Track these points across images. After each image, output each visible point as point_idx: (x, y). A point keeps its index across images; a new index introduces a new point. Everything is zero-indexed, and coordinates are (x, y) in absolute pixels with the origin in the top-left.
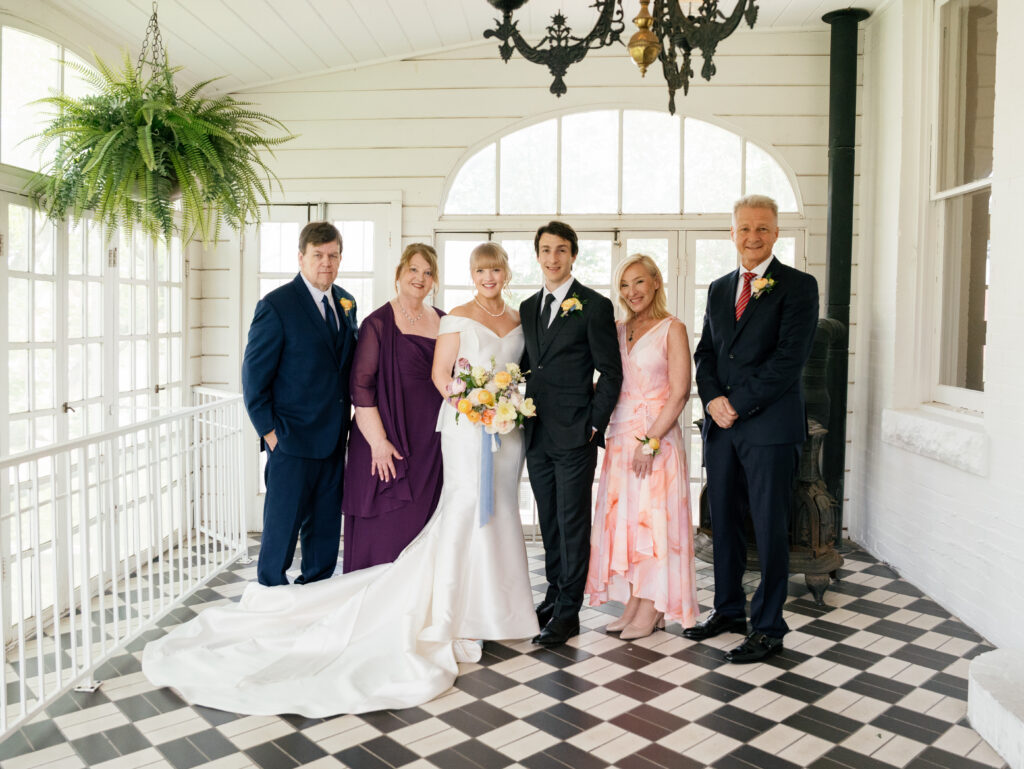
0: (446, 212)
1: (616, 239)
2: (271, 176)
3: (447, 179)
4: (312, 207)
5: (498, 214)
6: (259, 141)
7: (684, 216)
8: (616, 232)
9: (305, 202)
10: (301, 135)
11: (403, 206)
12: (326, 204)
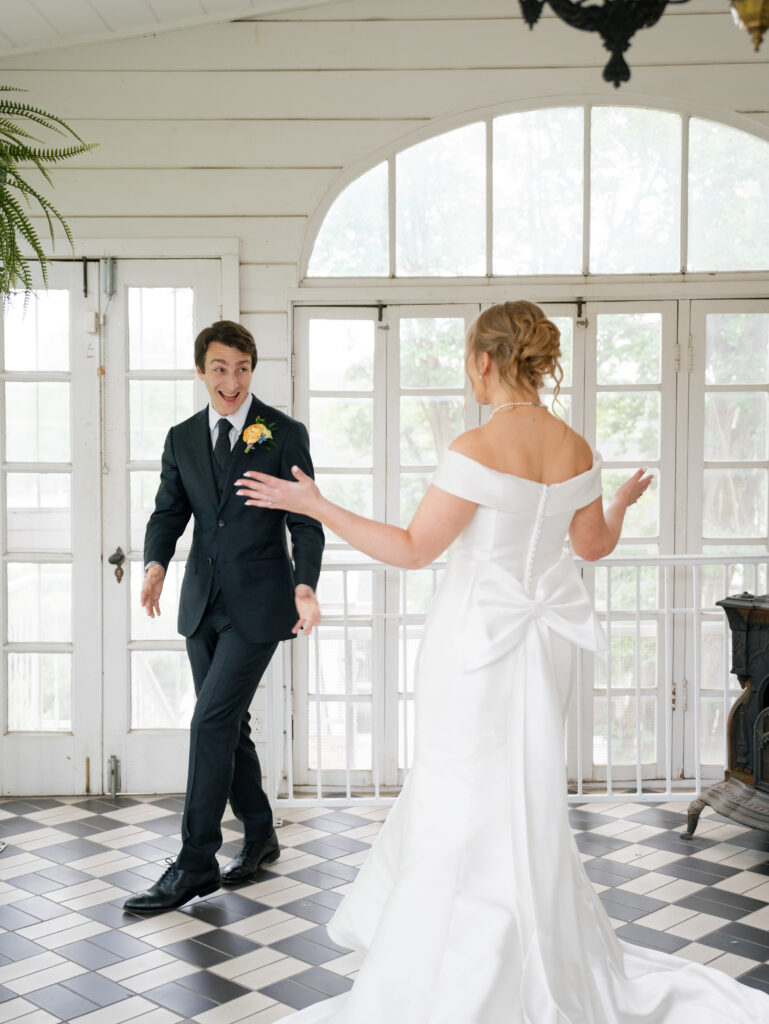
0: (310, 273)
1: (579, 315)
2: (51, 213)
3: (310, 220)
4: (90, 264)
5: (393, 277)
6: (24, 153)
7: (687, 277)
8: (580, 303)
9: (79, 255)
10: (97, 145)
11: (241, 264)
12: (114, 259)
